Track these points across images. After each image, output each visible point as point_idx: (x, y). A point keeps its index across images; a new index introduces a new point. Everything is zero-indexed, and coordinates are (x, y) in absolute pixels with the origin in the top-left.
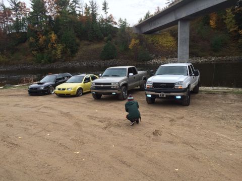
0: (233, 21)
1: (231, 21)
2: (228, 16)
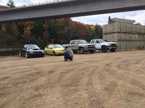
0: (17, 29)
1: (16, 29)
2: (14, 27)
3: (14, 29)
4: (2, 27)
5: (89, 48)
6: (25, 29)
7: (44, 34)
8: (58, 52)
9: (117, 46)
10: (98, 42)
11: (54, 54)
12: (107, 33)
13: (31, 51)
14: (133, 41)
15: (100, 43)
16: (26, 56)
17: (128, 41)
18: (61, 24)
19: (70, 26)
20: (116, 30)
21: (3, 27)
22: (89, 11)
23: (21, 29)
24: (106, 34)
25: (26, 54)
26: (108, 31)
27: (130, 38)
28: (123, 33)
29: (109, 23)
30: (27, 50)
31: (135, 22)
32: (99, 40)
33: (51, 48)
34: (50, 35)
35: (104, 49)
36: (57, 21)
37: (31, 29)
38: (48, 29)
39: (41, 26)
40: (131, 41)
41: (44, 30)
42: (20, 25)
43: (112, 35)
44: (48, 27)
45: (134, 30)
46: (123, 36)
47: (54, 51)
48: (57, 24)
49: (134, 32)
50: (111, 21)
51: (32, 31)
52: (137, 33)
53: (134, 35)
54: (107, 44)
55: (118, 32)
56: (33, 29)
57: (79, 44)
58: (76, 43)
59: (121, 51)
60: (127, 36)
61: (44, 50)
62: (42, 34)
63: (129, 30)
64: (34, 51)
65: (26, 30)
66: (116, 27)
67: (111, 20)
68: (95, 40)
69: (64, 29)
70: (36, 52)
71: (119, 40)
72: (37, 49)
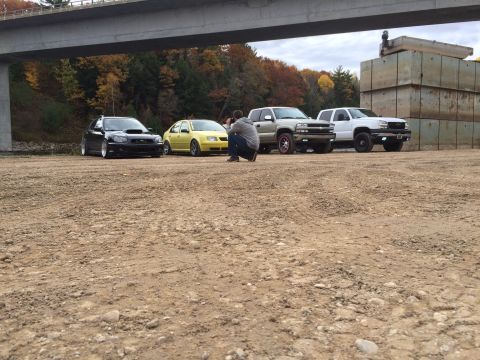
0: (76, 82)
1: (71, 81)
2: (65, 72)
3: (64, 80)
4: (28, 74)
5: (311, 132)
6: (100, 80)
7: (161, 99)
8: (207, 142)
9: (410, 132)
10: (341, 117)
11: (195, 150)
12: (375, 87)
13: (120, 135)
14: (465, 118)
15: (348, 119)
16: (104, 153)
17: (447, 117)
18: (219, 66)
19: (250, 72)
20: (406, 79)
21: (29, 71)
22: (314, 19)
23: (89, 80)
24: (371, 92)
25: (104, 145)
26: (379, 84)
27: (455, 107)
28: (429, 90)
29: (382, 54)
30: (107, 135)
31: (471, 54)
32: (346, 109)
33: (183, 131)
34: (182, 101)
35: (363, 140)
36: (207, 55)
37: (120, 82)
38: (175, 81)
39: (154, 70)
40: (457, 118)
41: (161, 87)
42: (84, 65)
43: (391, 96)
44: (178, 77)
45: (468, 82)
46: (429, 101)
47: (194, 142)
48: (207, 67)
49: (468, 87)
50: (391, 47)
51: (122, 86)
52: (477, 94)
53: (467, 100)
54: (372, 123)
55: (412, 86)
56: (128, 80)
57: (278, 121)
58: (269, 117)
59: (419, 150)
60: (443, 100)
61: (162, 136)
62: (156, 97)
63: (450, 80)
64: (127, 137)
65: (105, 83)
66: (407, 68)
67: (390, 44)
68: (334, 110)
69: (228, 83)
70: (134, 140)
71: (416, 115)
72: (140, 132)
